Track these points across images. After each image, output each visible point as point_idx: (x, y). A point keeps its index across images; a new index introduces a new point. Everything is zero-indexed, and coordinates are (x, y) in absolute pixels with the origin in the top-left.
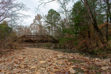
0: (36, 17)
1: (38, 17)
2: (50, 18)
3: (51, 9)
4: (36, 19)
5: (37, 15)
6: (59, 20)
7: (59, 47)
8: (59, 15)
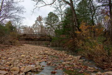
0: (37, 19)
1: (40, 19)
2: (49, 20)
3: (51, 12)
4: (37, 20)
5: (38, 17)
6: (58, 22)
7: (55, 46)
8: (57, 17)
